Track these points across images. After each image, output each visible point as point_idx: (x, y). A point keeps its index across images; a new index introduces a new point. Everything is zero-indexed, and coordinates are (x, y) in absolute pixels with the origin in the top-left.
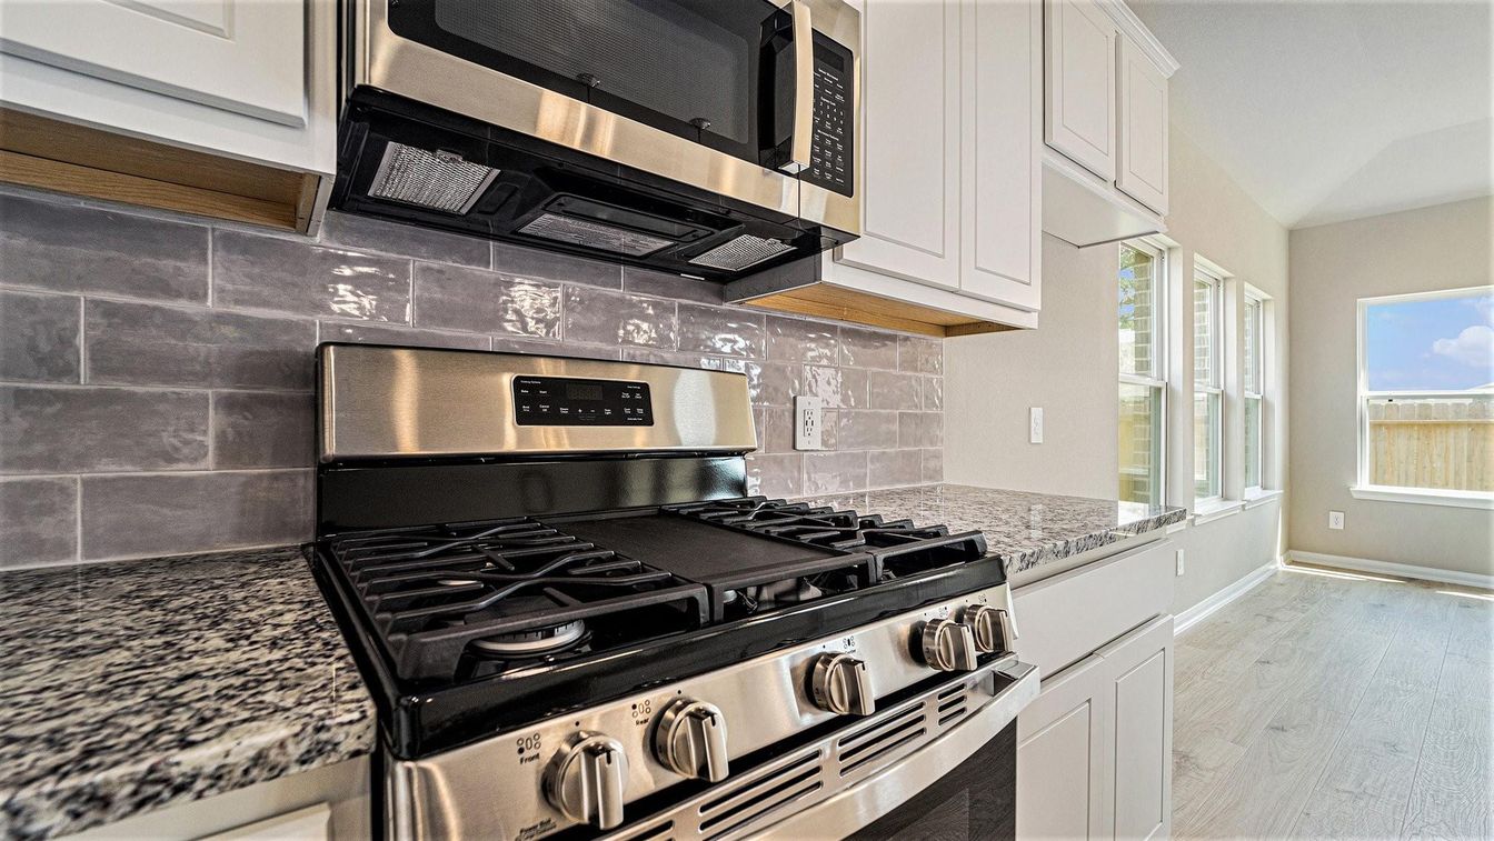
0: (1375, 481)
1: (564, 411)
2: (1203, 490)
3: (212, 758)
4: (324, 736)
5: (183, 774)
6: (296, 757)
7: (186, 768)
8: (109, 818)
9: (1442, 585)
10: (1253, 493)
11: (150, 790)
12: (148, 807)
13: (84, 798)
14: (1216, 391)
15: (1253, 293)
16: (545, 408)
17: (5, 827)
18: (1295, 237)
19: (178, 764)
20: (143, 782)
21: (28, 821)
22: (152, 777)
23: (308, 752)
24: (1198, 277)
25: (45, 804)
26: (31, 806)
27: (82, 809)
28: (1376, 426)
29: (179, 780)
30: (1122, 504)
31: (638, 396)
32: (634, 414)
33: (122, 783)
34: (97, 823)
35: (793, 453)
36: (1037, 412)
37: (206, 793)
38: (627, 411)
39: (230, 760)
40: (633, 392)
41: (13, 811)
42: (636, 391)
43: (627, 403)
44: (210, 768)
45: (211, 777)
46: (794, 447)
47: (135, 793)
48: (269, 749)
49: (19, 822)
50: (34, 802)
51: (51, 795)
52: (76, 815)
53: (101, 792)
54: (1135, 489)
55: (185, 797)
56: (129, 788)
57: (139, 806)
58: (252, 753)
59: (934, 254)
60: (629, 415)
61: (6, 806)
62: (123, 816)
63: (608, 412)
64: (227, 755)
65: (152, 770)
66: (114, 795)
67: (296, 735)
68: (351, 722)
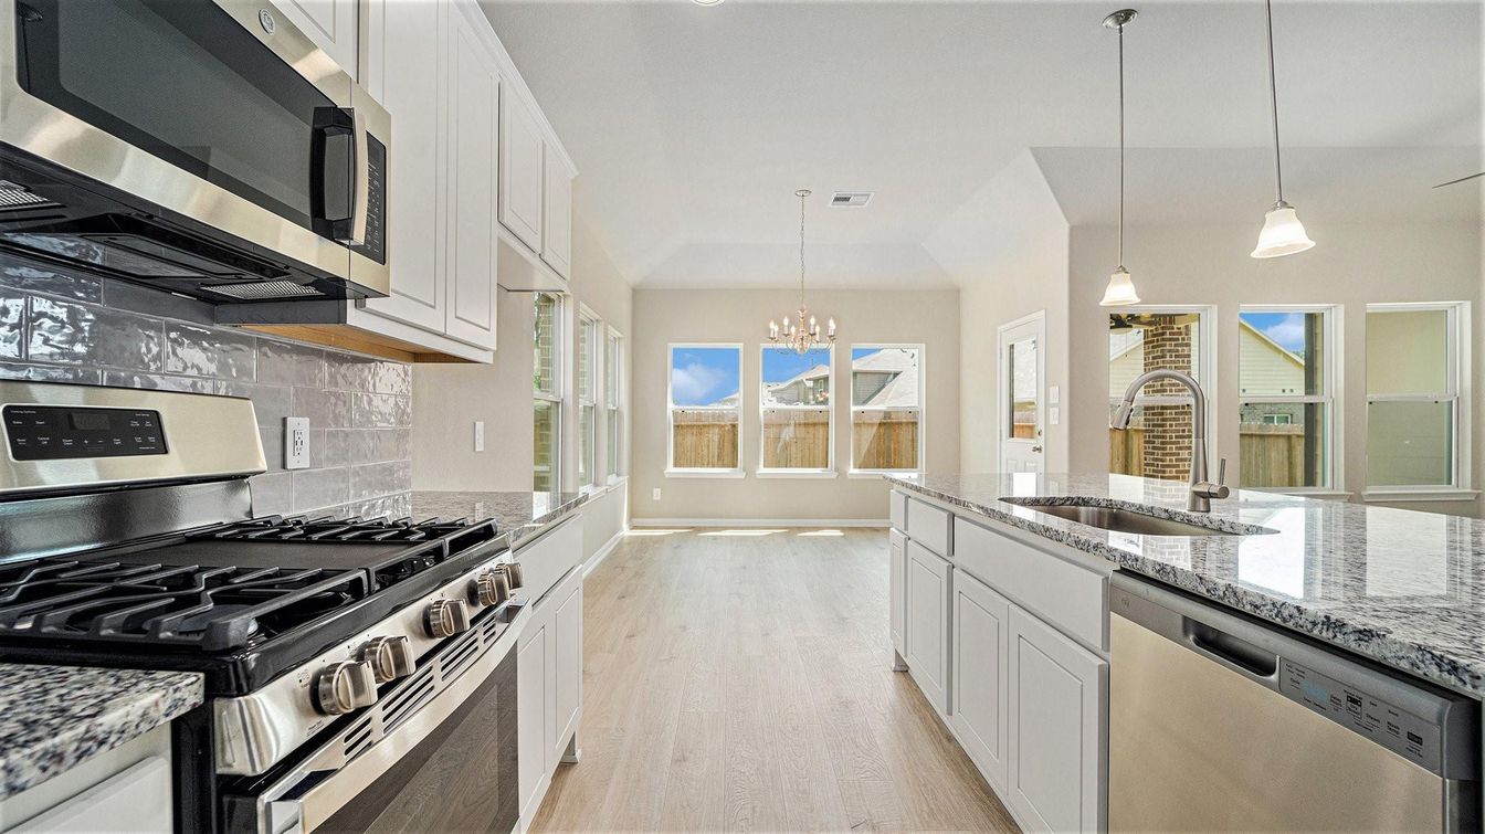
0: (675, 465)
1: (68, 442)
2: (584, 481)
3: (120, 718)
4: (178, 695)
5: (104, 732)
6: (163, 712)
7: (105, 728)
8: (62, 769)
9: (705, 529)
10: (612, 479)
11: (85, 746)
12: (84, 759)
13: (49, 756)
14: (591, 405)
15: (614, 333)
16: (45, 440)
17: (4, 782)
18: (636, 293)
19: (101, 725)
20: (82, 740)
21: (17, 777)
22: (87, 736)
23: (170, 707)
24: (581, 317)
25: (29, 762)
26: (18, 765)
27: (48, 765)
28: (677, 427)
29: (102, 736)
30: (535, 493)
31: (148, 424)
32: (146, 443)
33: (71, 743)
34: (56, 774)
35: (284, 472)
36: (480, 425)
37: (116, 745)
38: (139, 440)
39: (129, 718)
40: (142, 420)
41: (9, 770)
42: (145, 419)
43: (136, 432)
44: (118, 727)
45: (118, 732)
46: (284, 466)
47: (77, 749)
48: (148, 708)
49: (11, 778)
50: (20, 762)
51: (31, 756)
52: (44, 769)
53: (59, 751)
54: (540, 483)
55: (105, 748)
56: (75, 745)
57: (79, 758)
58: (140, 712)
59: (427, 304)
60: (141, 445)
61: (4, 768)
62: (70, 767)
63: (118, 442)
64: (127, 715)
65: (87, 731)
66: (65, 752)
67: (164, 696)
68: (192, 683)
